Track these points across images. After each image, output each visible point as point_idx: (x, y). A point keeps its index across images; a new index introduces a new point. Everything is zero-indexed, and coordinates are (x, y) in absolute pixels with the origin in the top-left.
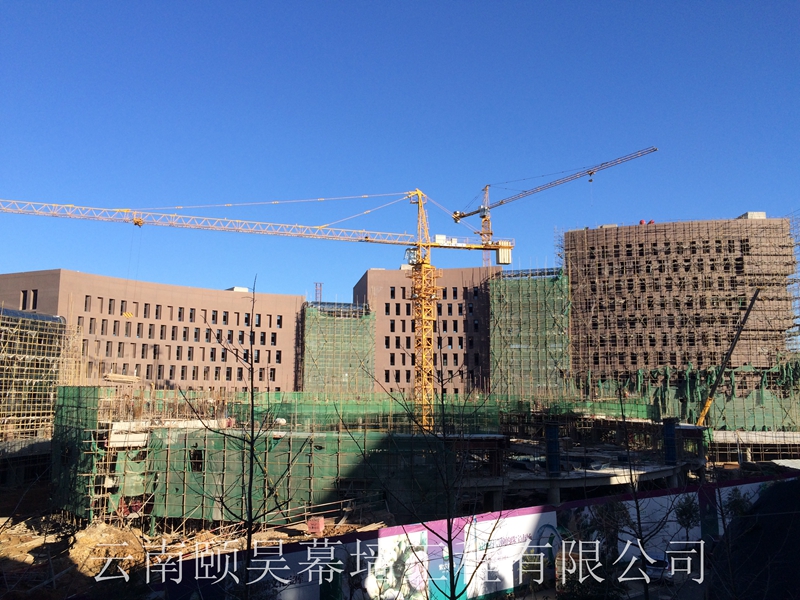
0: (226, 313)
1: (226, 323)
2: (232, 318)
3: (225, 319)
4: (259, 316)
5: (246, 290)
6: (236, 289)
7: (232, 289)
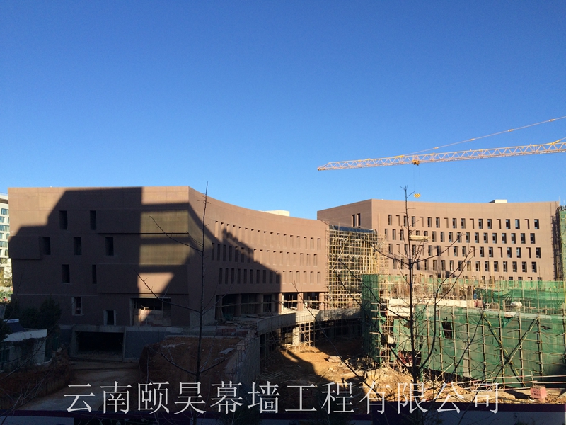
0: (490, 220)
1: (491, 228)
2: (495, 223)
3: (490, 224)
4: (518, 220)
5: (505, 201)
6: (497, 201)
7: (494, 202)
